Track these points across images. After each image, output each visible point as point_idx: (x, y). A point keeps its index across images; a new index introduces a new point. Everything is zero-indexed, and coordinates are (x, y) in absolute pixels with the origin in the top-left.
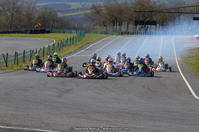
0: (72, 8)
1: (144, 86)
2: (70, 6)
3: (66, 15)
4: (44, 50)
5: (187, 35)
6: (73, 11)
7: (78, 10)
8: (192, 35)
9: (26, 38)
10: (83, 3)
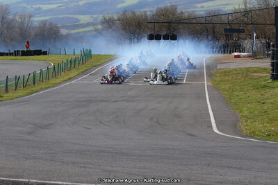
0: (81, 22)
1: (152, 118)
2: (78, 21)
3: (73, 32)
4: (34, 76)
5: (225, 53)
6: (83, 26)
7: (88, 25)
8: (230, 53)
9: (16, 62)
10: (94, 16)
